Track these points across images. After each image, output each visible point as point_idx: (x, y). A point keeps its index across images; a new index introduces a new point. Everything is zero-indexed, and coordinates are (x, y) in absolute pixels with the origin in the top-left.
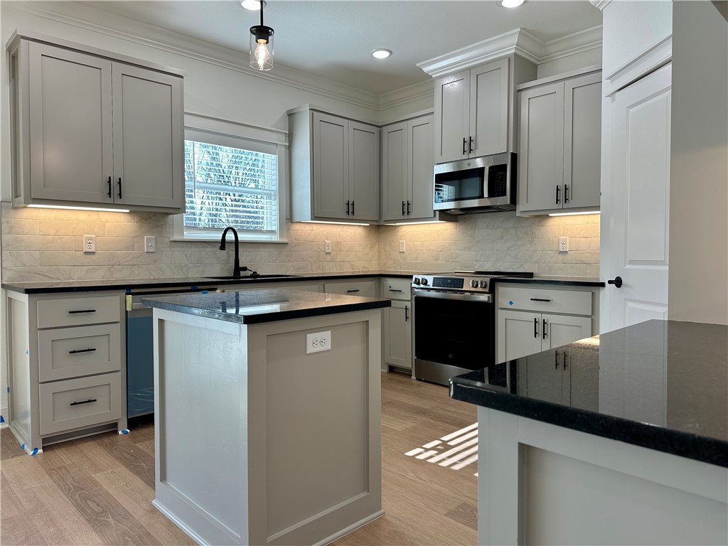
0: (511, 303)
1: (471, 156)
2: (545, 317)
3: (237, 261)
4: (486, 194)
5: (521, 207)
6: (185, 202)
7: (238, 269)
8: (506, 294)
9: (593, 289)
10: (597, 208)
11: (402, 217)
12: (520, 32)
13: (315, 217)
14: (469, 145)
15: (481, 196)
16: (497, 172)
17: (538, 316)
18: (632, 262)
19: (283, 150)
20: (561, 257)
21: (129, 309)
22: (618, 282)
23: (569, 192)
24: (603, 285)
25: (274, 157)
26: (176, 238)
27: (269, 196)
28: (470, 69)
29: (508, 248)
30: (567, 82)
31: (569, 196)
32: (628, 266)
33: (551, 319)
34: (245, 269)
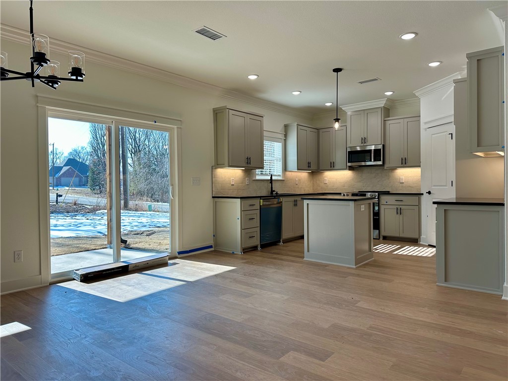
0: (387, 202)
1: (365, 145)
2: (400, 207)
3: (272, 187)
4: (373, 160)
5: (386, 166)
6: (264, 165)
7: (272, 191)
8: (384, 199)
9: (419, 195)
10: (420, 166)
11: (330, 168)
12: (387, 100)
13: (298, 169)
14: (364, 140)
15: (371, 161)
16: (377, 151)
17: (398, 206)
18: (434, 186)
19: (283, 141)
20: (401, 185)
21: (261, 205)
22: (429, 193)
23: (406, 160)
24: (423, 194)
25: (281, 144)
26: (254, 179)
27: (277, 160)
28: (364, 110)
29: (378, 181)
30: (405, 119)
31: (406, 162)
32: (433, 187)
33: (403, 207)
34: (274, 191)
